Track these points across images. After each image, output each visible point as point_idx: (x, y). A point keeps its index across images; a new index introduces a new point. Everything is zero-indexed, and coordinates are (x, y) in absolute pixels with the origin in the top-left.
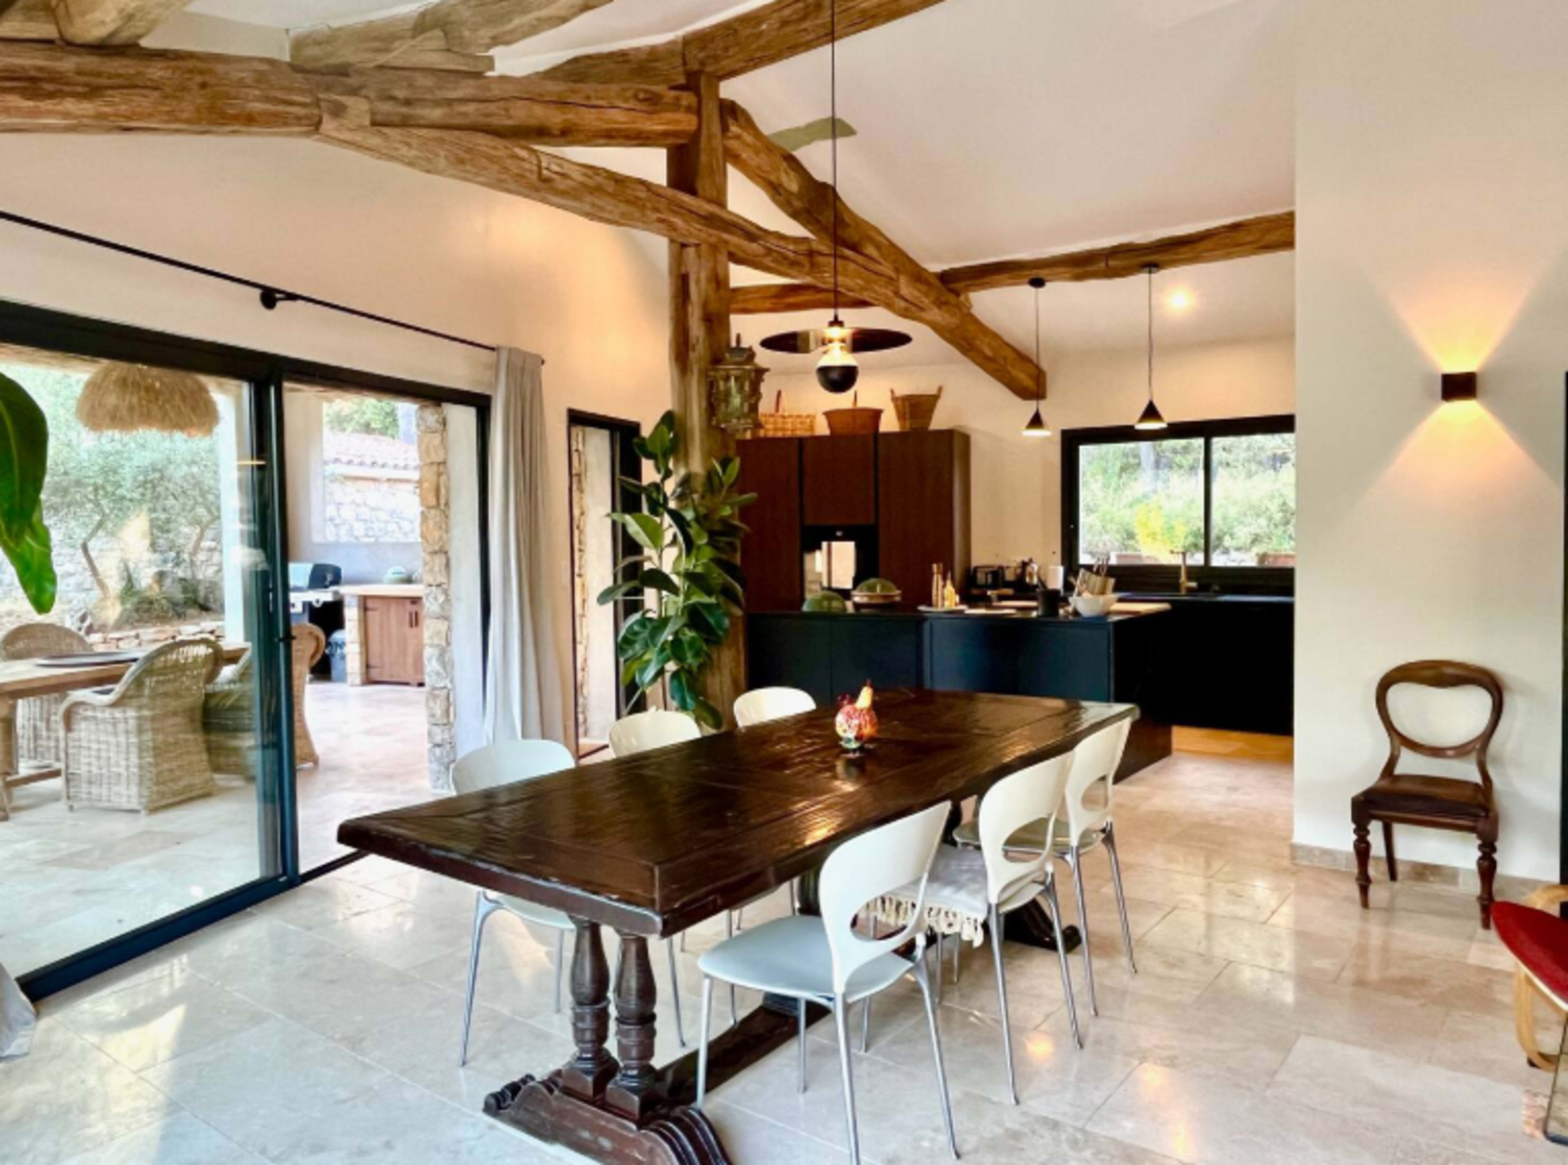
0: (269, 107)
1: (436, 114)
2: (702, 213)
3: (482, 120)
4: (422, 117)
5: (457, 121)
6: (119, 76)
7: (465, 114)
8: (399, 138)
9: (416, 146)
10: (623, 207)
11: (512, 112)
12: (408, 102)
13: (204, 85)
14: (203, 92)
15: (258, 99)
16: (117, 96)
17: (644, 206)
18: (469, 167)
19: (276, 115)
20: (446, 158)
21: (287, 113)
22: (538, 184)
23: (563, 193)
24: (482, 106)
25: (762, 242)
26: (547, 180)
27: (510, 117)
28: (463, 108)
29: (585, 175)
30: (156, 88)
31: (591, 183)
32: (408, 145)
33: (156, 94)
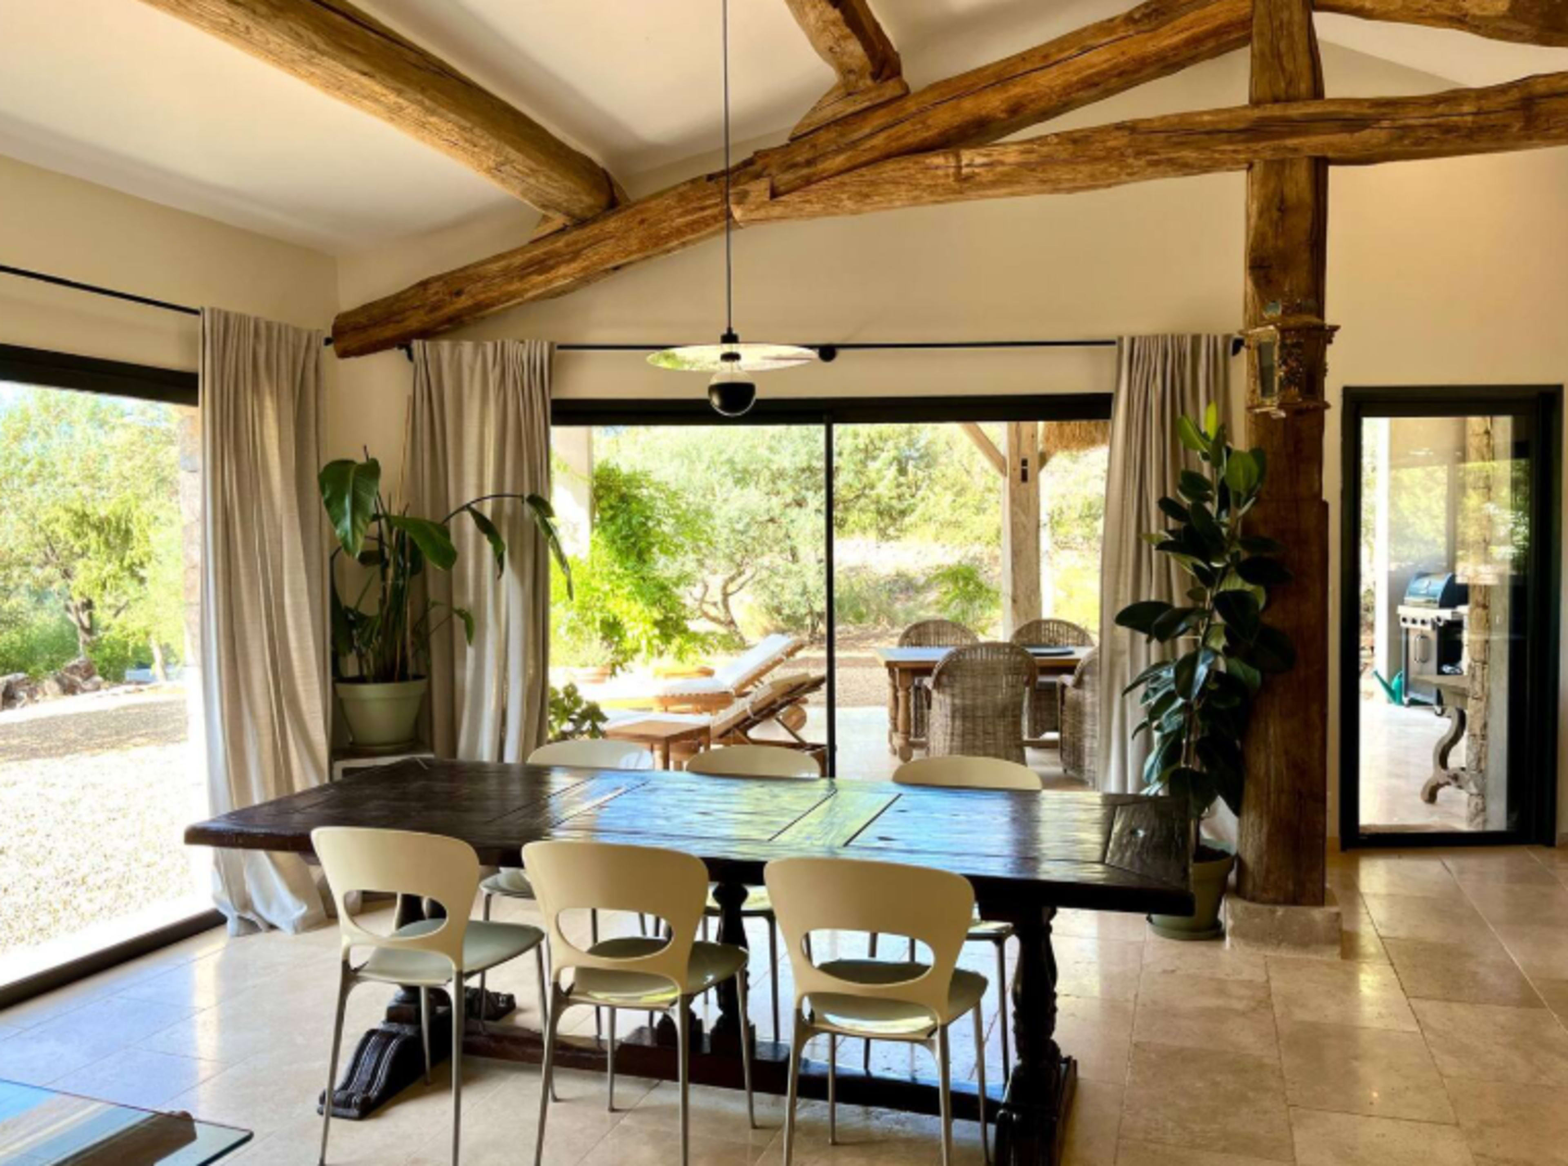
0: (689, 218)
1: (839, 161)
2: (1241, 126)
3: (894, 145)
4: (824, 171)
5: (864, 158)
6: (589, 238)
7: (873, 148)
8: (797, 200)
9: (815, 200)
10: (1086, 169)
11: (930, 122)
12: (809, 163)
13: (642, 222)
14: (642, 227)
15: (680, 215)
16: (589, 252)
17: (1122, 154)
18: (876, 198)
19: (694, 222)
20: (849, 198)
21: (703, 218)
22: (957, 186)
23: (994, 184)
24: (892, 131)
25: (1385, 123)
26: (968, 178)
27: (929, 128)
28: (868, 144)
29: (1023, 152)
30: (611, 238)
31: (1033, 157)
32: (809, 202)
33: (612, 241)
